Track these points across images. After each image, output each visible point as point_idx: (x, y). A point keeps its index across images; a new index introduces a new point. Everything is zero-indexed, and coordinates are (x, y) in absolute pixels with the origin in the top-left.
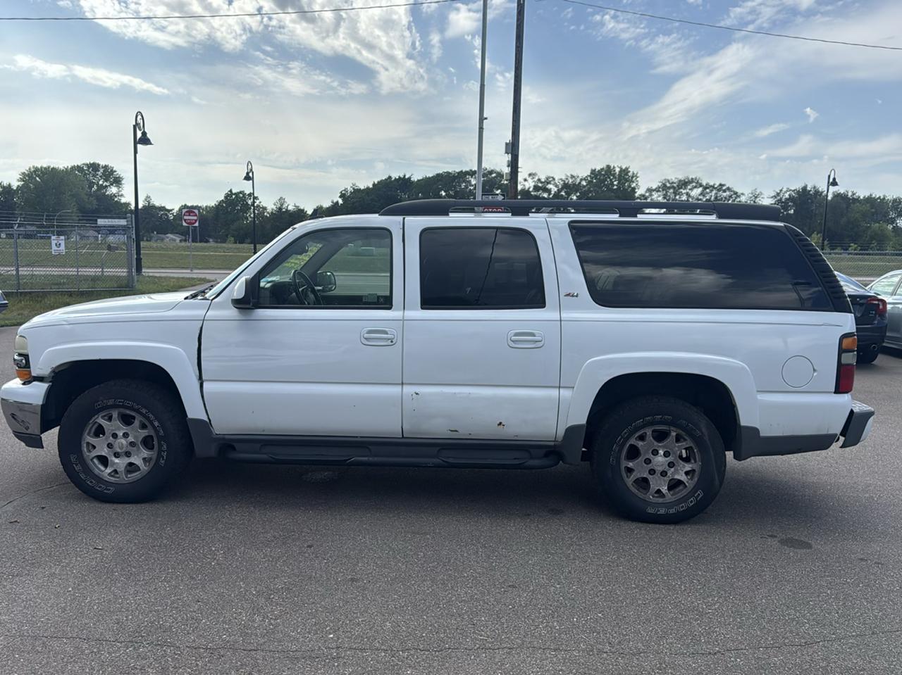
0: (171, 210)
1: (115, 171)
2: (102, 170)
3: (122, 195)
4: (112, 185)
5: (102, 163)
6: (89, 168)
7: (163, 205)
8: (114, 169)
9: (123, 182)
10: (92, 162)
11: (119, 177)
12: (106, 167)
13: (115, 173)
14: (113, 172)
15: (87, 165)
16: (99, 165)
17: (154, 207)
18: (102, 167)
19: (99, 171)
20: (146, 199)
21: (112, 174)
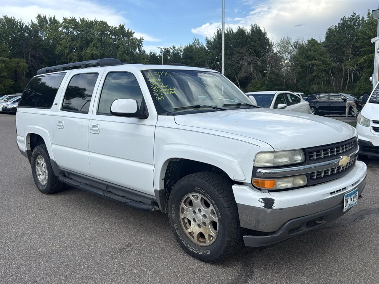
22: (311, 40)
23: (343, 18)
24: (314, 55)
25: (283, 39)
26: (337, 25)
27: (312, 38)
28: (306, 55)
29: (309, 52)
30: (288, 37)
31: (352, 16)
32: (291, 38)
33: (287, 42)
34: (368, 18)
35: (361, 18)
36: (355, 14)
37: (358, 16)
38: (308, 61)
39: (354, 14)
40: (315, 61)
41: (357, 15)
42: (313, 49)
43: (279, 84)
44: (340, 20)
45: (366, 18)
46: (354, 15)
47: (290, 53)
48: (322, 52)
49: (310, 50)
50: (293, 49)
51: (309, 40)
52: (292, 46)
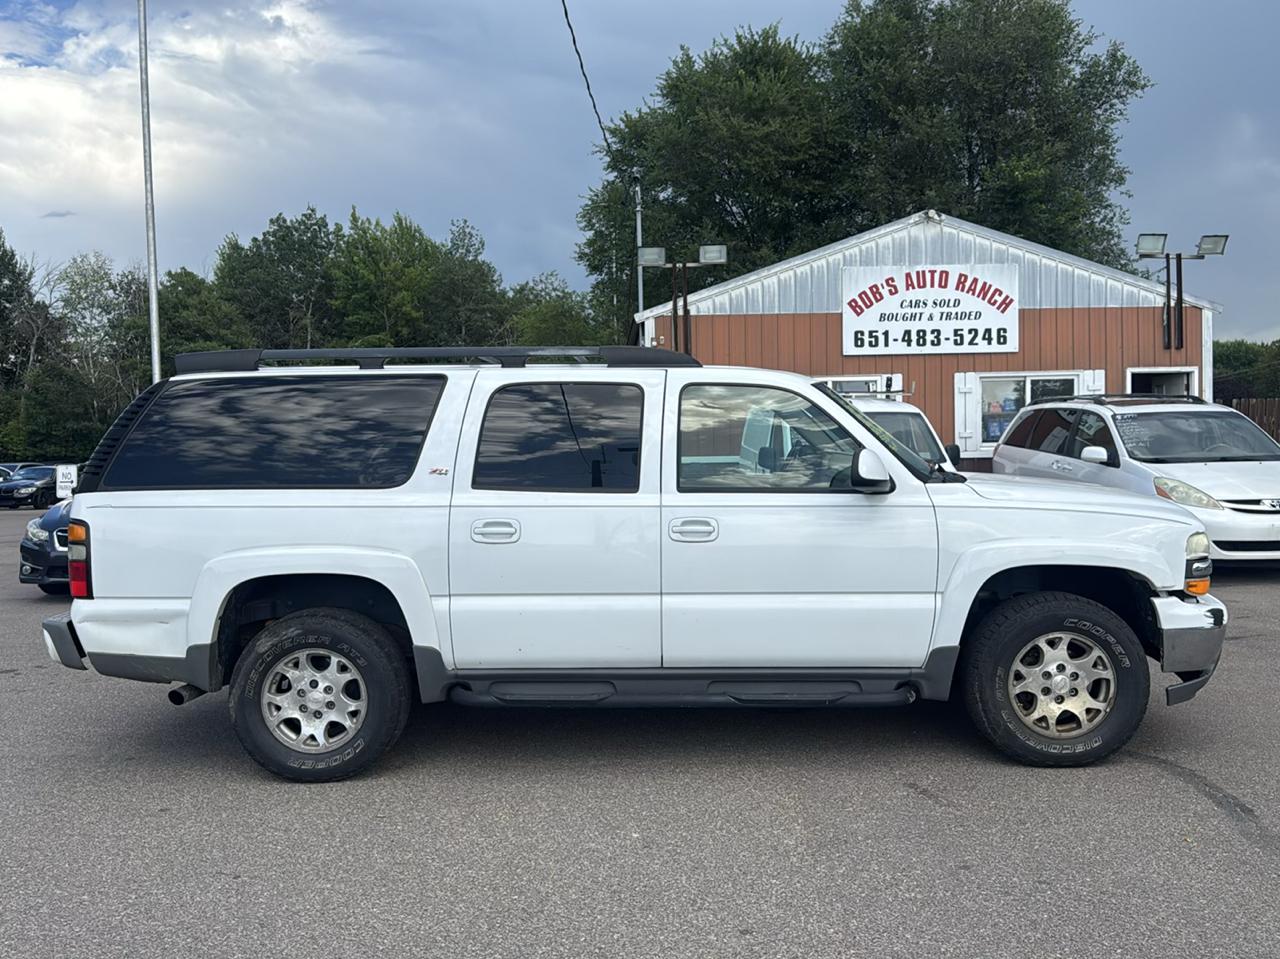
22: (181, 274)
23: (278, 219)
24: (203, 324)
25: (79, 260)
26: (260, 238)
27: (183, 268)
28: (173, 321)
29: (185, 313)
30: (97, 256)
31: (304, 215)
32: (111, 261)
33: (95, 272)
34: (352, 228)
35: (331, 228)
36: (313, 211)
37: (323, 219)
38: (181, 341)
39: (310, 212)
40: (208, 343)
41: (318, 216)
42: (195, 302)
43: (78, 414)
44: (268, 222)
45: (347, 231)
46: (310, 215)
47: (106, 308)
48: (226, 316)
49: (186, 307)
50: (116, 296)
51: (173, 273)
52: (113, 287)
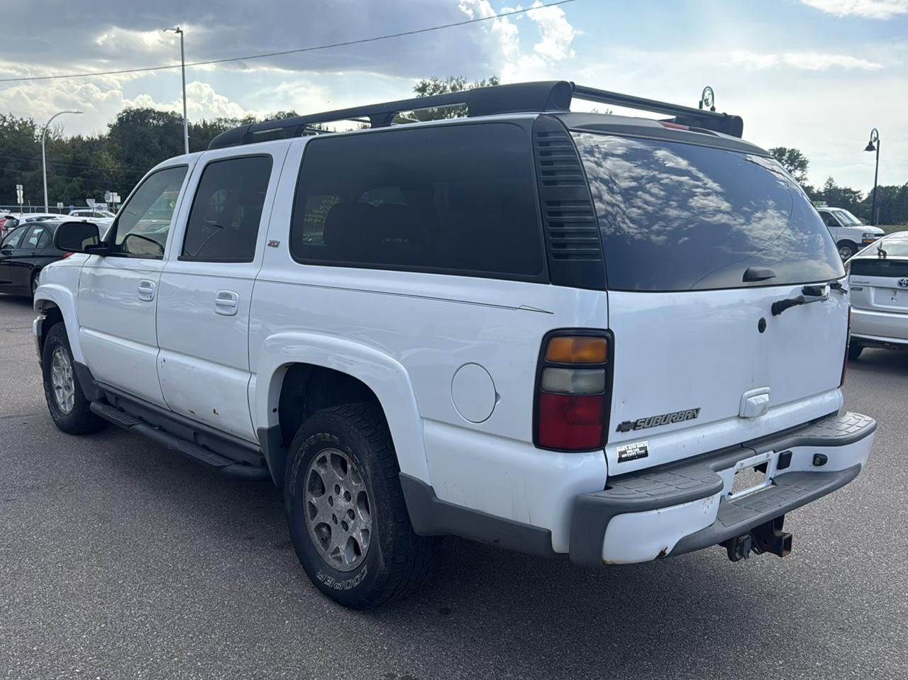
0: (857, 192)
1: (801, 155)
2: (787, 155)
3: (806, 179)
4: (796, 168)
5: (789, 147)
6: (775, 153)
7: (848, 188)
8: (800, 153)
9: (808, 165)
10: (779, 147)
11: (805, 161)
12: (792, 151)
13: (801, 157)
14: (799, 155)
15: (774, 150)
16: (785, 149)
17: (836, 189)
18: (789, 152)
19: (784, 155)
20: (828, 182)
21: (798, 158)
